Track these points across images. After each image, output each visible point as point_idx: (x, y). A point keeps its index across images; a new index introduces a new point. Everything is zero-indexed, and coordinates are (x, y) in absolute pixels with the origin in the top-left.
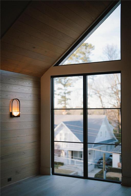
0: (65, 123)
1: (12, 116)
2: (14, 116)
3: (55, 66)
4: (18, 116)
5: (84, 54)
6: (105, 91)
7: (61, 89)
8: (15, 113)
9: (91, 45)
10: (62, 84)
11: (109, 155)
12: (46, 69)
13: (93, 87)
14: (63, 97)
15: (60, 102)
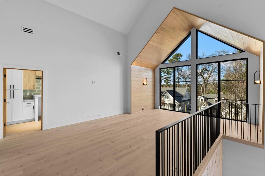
0: (168, 91)
1: (143, 84)
2: (145, 85)
3: (161, 64)
4: (146, 85)
5: (177, 59)
6: (188, 76)
7: (166, 76)
8: (145, 83)
9: (180, 54)
10: (166, 73)
11: (189, 107)
12: (158, 66)
13: (182, 74)
14: (166, 79)
15: (165, 82)
